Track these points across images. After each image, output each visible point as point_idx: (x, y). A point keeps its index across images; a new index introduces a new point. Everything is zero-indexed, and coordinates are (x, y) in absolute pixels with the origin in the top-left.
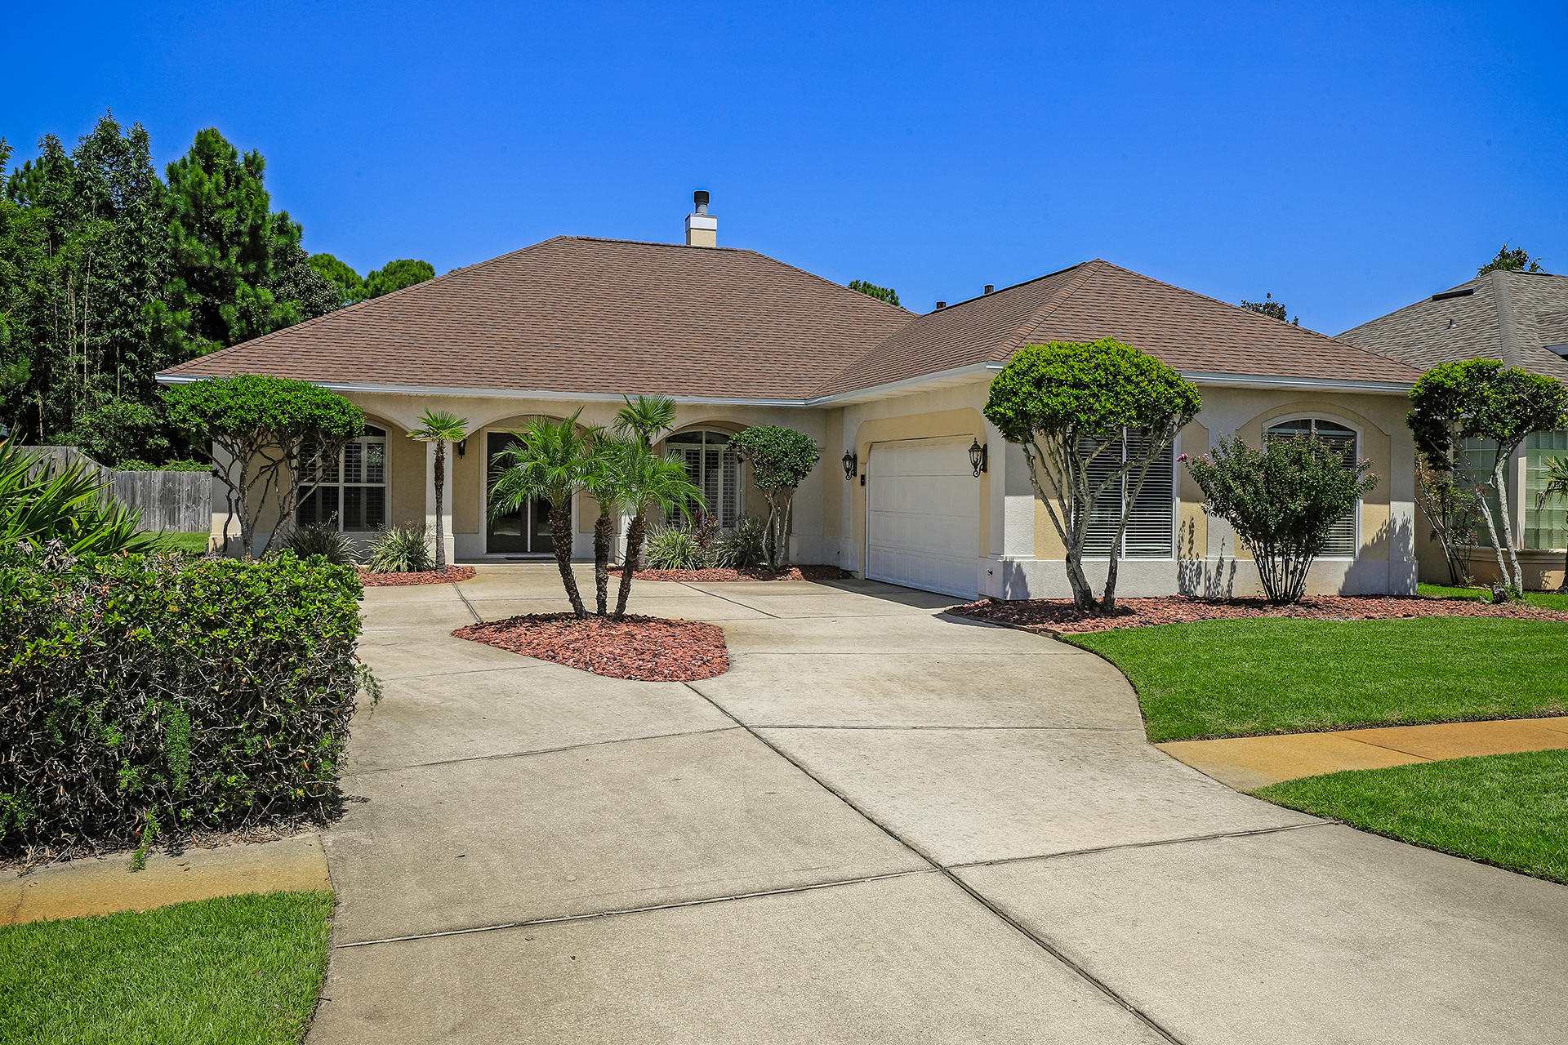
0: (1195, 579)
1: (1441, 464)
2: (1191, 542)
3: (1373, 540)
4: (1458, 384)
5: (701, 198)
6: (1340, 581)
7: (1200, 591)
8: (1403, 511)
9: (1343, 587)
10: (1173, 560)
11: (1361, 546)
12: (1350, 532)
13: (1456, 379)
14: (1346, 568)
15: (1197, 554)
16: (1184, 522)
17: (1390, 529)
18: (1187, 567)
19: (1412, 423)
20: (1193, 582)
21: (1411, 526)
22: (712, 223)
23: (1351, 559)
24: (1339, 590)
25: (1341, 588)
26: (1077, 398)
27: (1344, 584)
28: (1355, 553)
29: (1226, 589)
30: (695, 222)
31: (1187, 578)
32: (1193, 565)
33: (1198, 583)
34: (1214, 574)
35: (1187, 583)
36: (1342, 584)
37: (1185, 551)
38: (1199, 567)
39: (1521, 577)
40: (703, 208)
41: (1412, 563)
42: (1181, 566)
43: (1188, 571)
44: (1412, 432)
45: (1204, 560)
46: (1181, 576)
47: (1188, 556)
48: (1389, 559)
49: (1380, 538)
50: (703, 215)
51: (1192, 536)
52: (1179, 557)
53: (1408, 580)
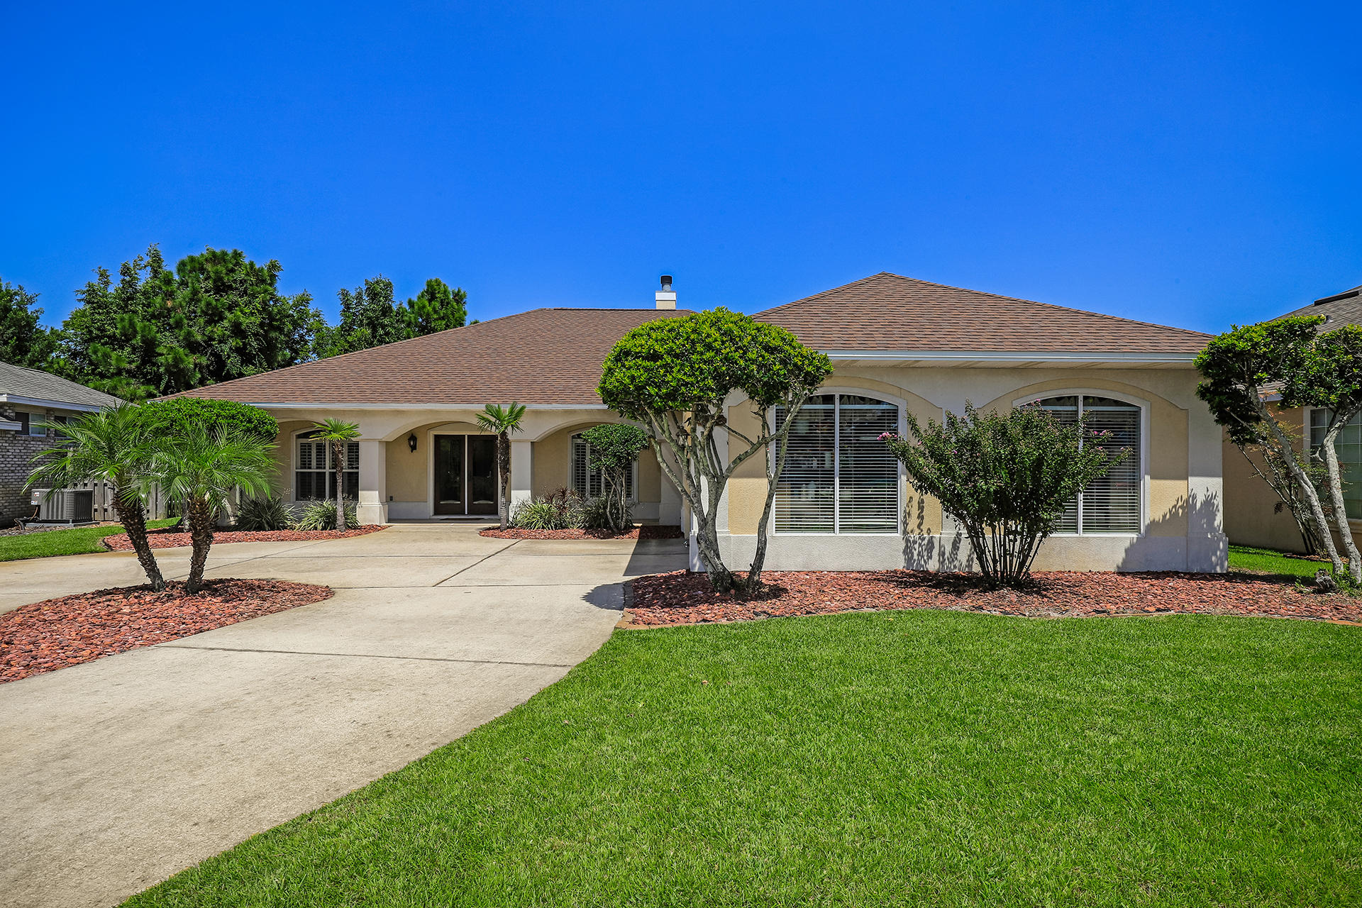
0: (925, 554)
1: (1248, 437)
2: (921, 517)
3: (1164, 516)
4: (1255, 346)
5: (666, 280)
6: (1119, 557)
7: (933, 566)
8: (1208, 487)
9: (1122, 564)
10: (898, 535)
11: (1147, 522)
12: (1134, 508)
13: (1251, 340)
14: (1127, 544)
15: (929, 529)
16: (911, 498)
17: (1189, 504)
18: (915, 542)
19: (1204, 393)
20: (923, 557)
21: (1219, 501)
22: (673, 296)
23: (1134, 535)
24: (1118, 567)
25: (1120, 564)
26: (646, 369)
27: (1124, 560)
28: (1140, 530)
29: (964, 563)
30: (659, 296)
31: (916, 553)
32: (924, 539)
33: (930, 557)
34: (948, 549)
35: (916, 557)
36: (1121, 560)
37: (912, 524)
38: (931, 541)
39: (1359, 563)
40: (667, 287)
41: (1219, 540)
42: (907, 541)
43: (916, 546)
44: (1206, 405)
45: (938, 536)
46: (907, 551)
47: (917, 531)
48: (1187, 536)
49: (1174, 515)
50: (666, 291)
51: (922, 511)
52: (905, 532)
53: (1214, 558)
